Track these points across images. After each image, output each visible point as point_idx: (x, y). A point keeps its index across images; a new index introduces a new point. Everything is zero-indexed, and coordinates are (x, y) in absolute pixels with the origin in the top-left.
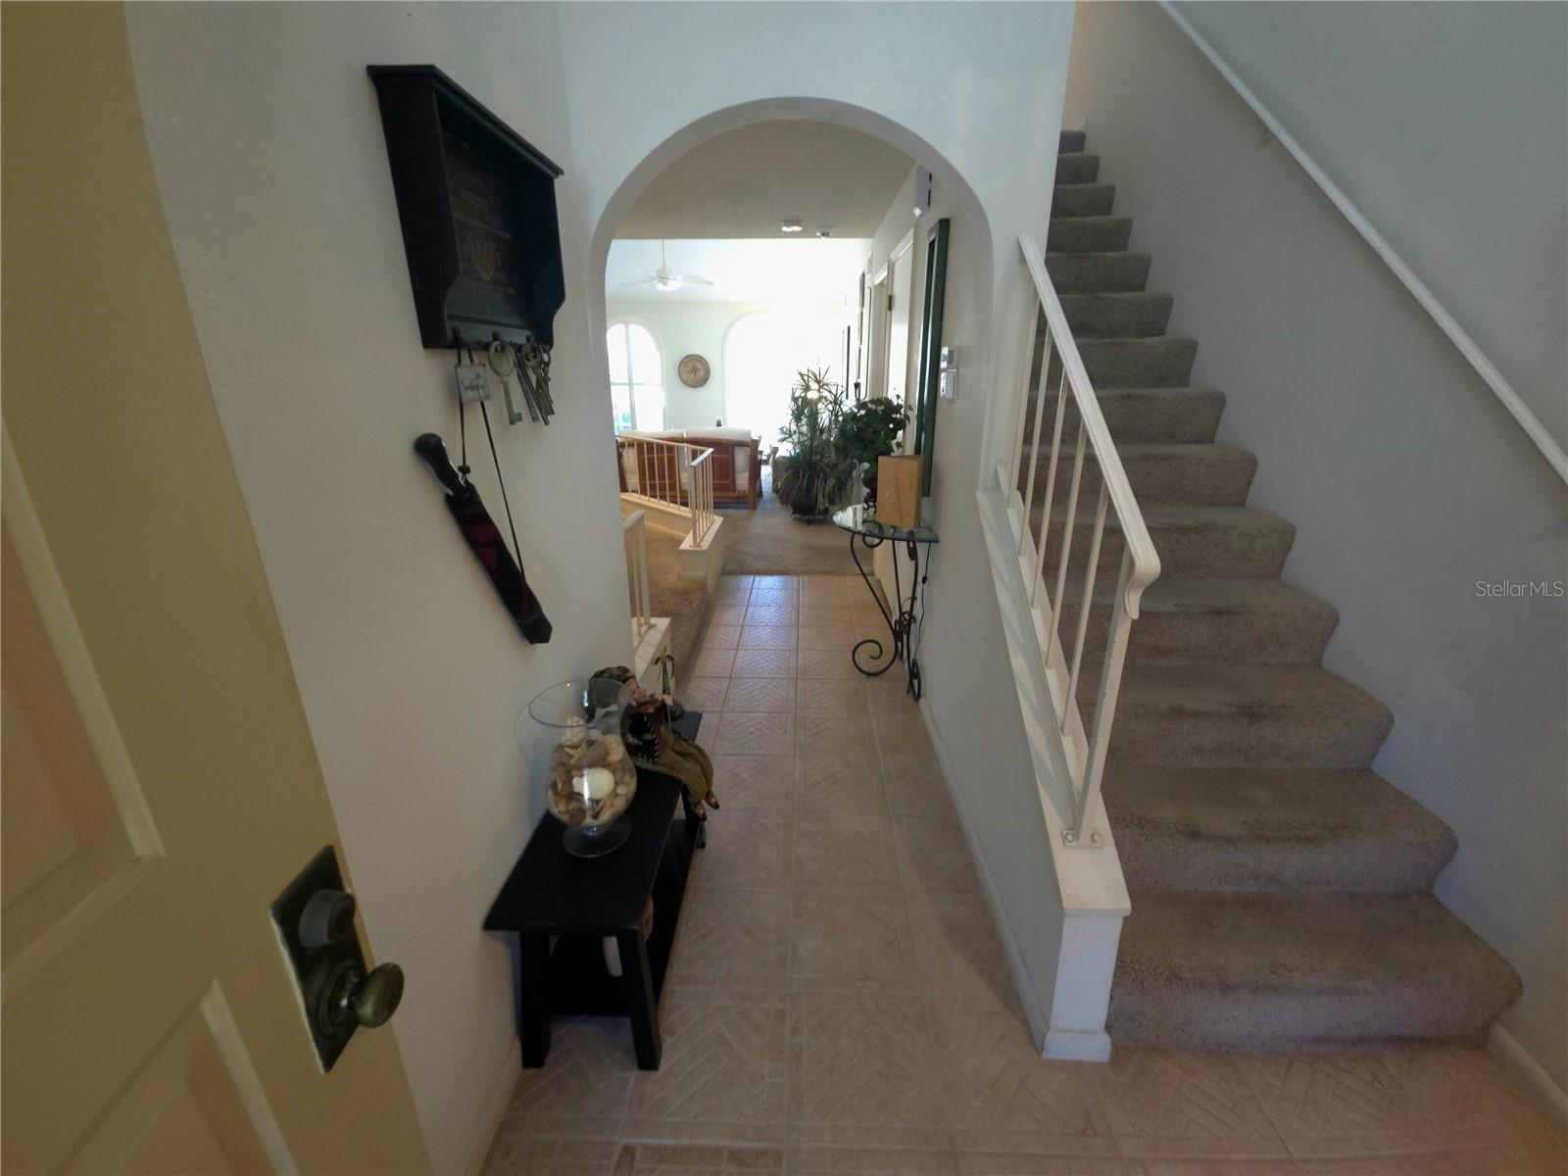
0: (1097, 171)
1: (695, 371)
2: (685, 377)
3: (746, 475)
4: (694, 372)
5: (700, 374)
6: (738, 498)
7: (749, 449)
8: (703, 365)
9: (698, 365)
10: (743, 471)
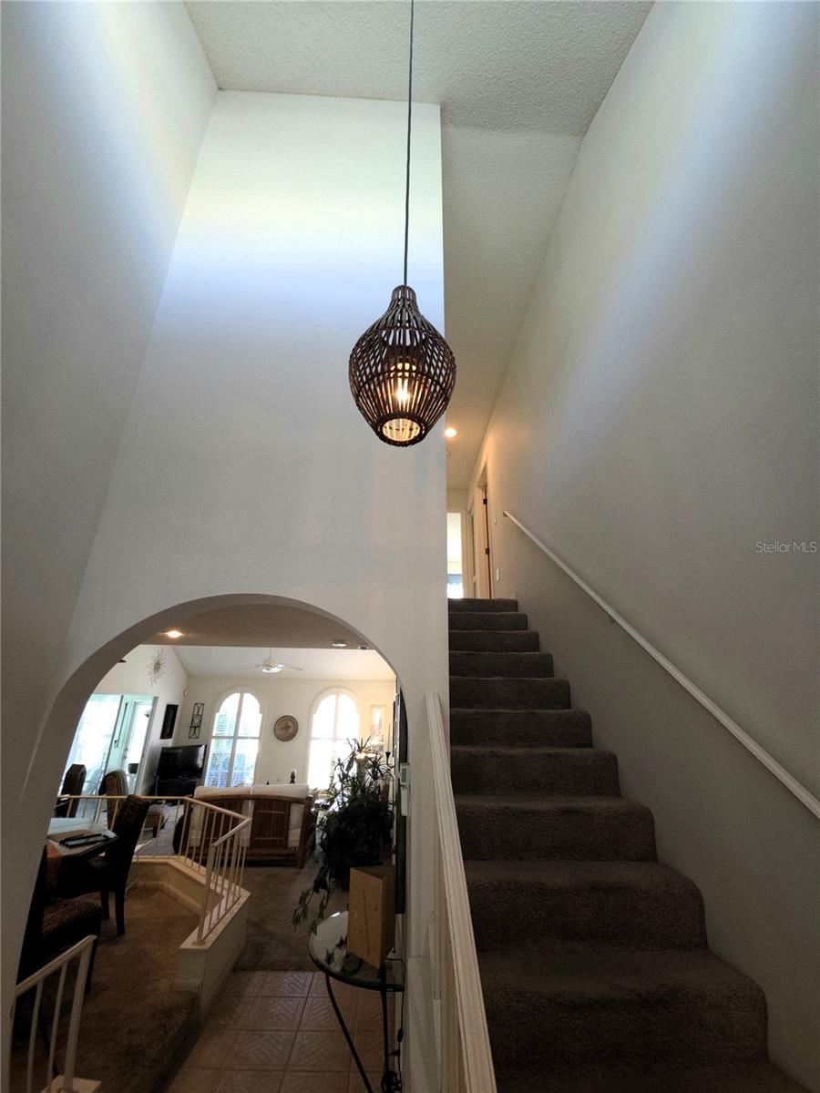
0: (527, 621)
1: (287, 727)
2: (278, 733)
3: (299, 831)
4: (286, 729)
5: (291, 730)
6: (288, 855)
7: (303, 806)
8: (294, 723)
9: (290, 724)
10: (296, 827)
